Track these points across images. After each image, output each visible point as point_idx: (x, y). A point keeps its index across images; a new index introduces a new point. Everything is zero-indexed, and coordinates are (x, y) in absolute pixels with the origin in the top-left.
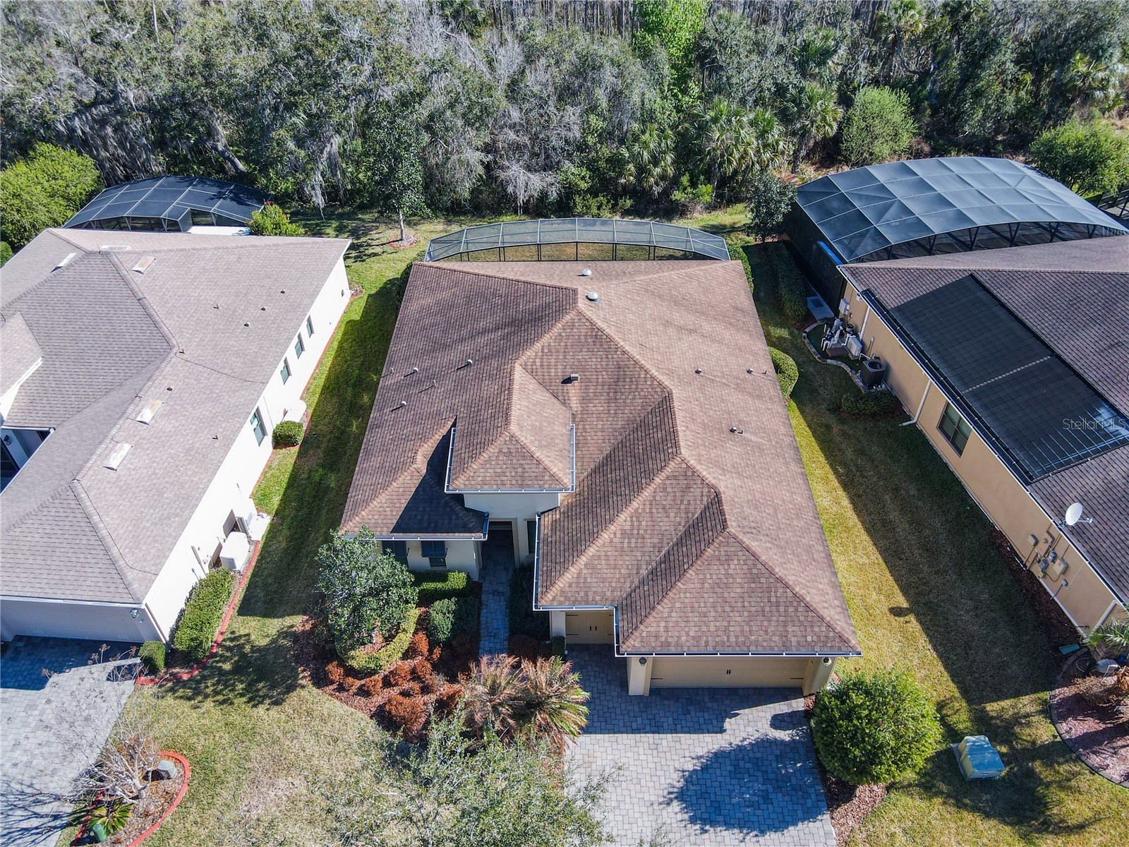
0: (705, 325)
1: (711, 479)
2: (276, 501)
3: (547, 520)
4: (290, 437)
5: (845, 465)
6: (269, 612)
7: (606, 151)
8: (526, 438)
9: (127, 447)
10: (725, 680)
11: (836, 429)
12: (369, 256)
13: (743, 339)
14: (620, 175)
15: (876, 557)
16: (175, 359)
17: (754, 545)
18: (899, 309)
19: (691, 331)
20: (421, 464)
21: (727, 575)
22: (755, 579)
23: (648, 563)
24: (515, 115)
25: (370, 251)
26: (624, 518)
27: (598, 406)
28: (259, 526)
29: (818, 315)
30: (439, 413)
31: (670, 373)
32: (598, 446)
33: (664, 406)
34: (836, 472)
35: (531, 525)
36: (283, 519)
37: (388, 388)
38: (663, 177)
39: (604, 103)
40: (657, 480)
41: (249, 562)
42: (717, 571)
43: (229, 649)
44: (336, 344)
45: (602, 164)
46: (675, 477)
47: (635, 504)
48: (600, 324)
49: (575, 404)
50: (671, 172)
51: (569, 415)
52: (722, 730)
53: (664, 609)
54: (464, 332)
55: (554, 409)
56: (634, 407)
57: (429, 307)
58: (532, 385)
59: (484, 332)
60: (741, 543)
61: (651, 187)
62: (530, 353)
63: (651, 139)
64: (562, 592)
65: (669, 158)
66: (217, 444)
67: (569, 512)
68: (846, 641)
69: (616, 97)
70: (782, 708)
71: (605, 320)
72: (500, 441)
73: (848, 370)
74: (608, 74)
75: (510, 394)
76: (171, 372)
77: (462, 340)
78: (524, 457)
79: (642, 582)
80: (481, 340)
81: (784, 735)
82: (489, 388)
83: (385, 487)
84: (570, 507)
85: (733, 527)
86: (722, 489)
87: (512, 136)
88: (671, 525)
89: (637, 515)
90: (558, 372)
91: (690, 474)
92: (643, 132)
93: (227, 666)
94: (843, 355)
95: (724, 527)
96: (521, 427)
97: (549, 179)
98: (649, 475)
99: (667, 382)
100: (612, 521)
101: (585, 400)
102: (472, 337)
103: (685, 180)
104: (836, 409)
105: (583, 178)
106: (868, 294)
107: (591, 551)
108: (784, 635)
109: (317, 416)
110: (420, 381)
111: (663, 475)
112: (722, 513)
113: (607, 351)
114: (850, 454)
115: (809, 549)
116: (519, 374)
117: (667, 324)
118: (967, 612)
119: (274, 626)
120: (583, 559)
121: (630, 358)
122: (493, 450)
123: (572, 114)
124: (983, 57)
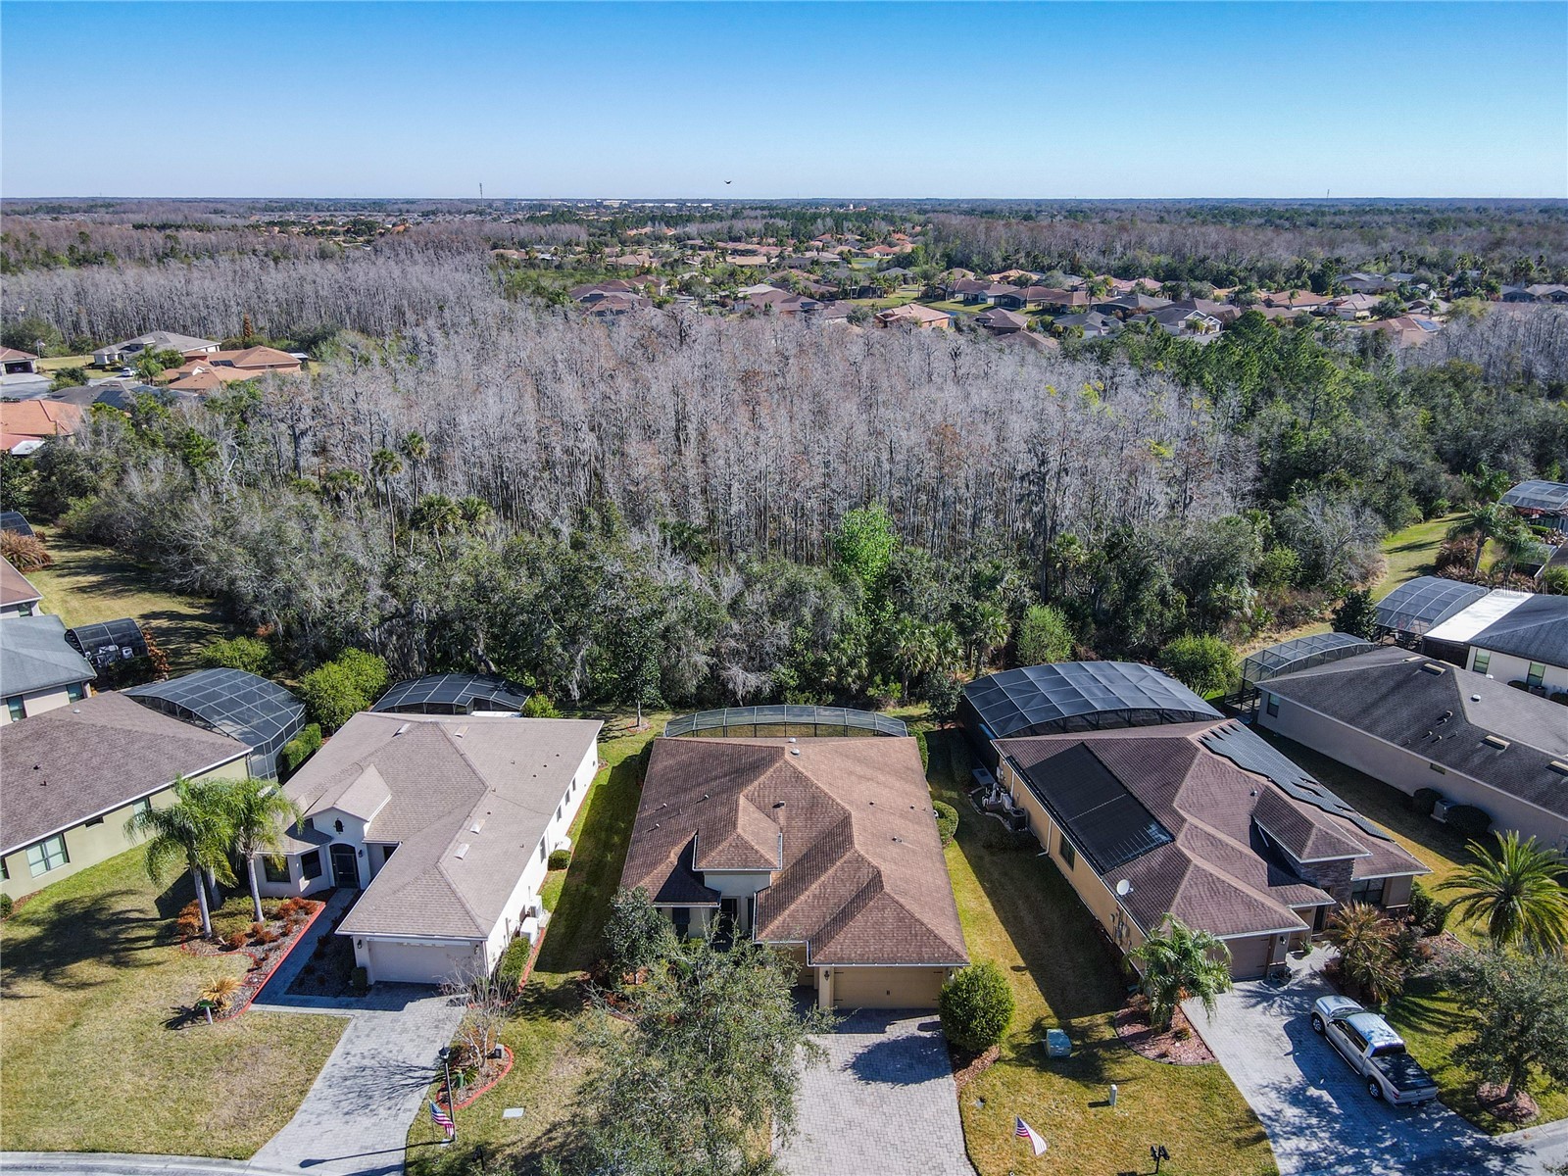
0: (880, 776)
1: (874, 863)
2: (554, 904)
3: (762, 895)
4: (562, 860)
5: (991, 882)
6: (556, 968)
7: (810, 656)
8: (748, 837)
9: (467, 846)
10: (887, 1002)
11: (987, 859)
12: (611, 738)
13: (910, 788)
14: (823, 675)
15: (1006, 936)
16: (489, 796)
17: (902, 900)
18: (1031, 768)
19: (868, 780)
20: (673, 858)
21: (883, 918)
22: (902, 920)
23: (831, 914)
24: (736, 628)
25: (611, 735)
26: (815, 887)
27: (799, 823)
28: (544, 918)
29: (982, 781)
30: (684, 829)
31: (851, 803)
32: (798, 847)
33: (846, 822)
34: (983, 886)
35: (750, 901)
36: (560, 915)
37: (643, 819)
38: (859, 677)
39: (808, 618)
40: (838, 864)
41: (538, 940)
42: (876, 915)
43: (531, 991)
44: (589, 802)
45: (808, 666)
46: (850, 862)
47: (822, 878)
48: (800, 769)
49: (782, 821)
50: (865, 672)
51: (778, 827)
52: (884, 1032)
53: (840, 937)
54: (700, 780)
55: (766, 823)
56: (824, 823)
57: (671, 767)
58: (752, 808)
59: (716, 778)
60: (893, 898)
61: (849, 684)
62: (750, 788)
63: (848, 645)
64: (773, 932)
65: (864, 662)
66: (523, 850)
67: (778, 888)
69: (819, 614)
70: (927, 1020)
71: (804, 767)
72: (730, 838)
73: (1001, 819)
74: (813, 597)
75: (737, 811)
76: (488, 802)
77: (699, 785)
78: (747, 849)
79: (827, 926)
80: (714, 784)
81: (927, 1034)
82: (721, 811)
83: (647, 874)
84: (778, 886)
85: (887, 889)
86: (882, 869)
87: (733, 643)
88: (847, 891)
89: (824, 885)
90: (771, 800)
91: (860, 860)
92: (842, 641)
93: (531, 1000)
94: (998, 809)
95: (882, 887)
96: (745, 831)
97: (763, 678)
98: (833, 862)
99: (847, 807)
100: (806, 889)
101: (789, 818)
102: (707, 781)
103: (878, 679)
104: (989, 846)
105: (792, 677)
106: (1010, 759)
107: (792, 907)
108: (920, 954)
109: (579, 849)
110: (668, 812)
111: (842, 861)
112: (881, 882)
113: (805, 787)
114: (996, 875)
115: (942, 909)
116: (742, 801)
117: (851, 773)
118: (1068, 969)
119: (561, 978)
120: (787, 912)
121: (822, 791)
122: (725, 844)
123: (782, 627)
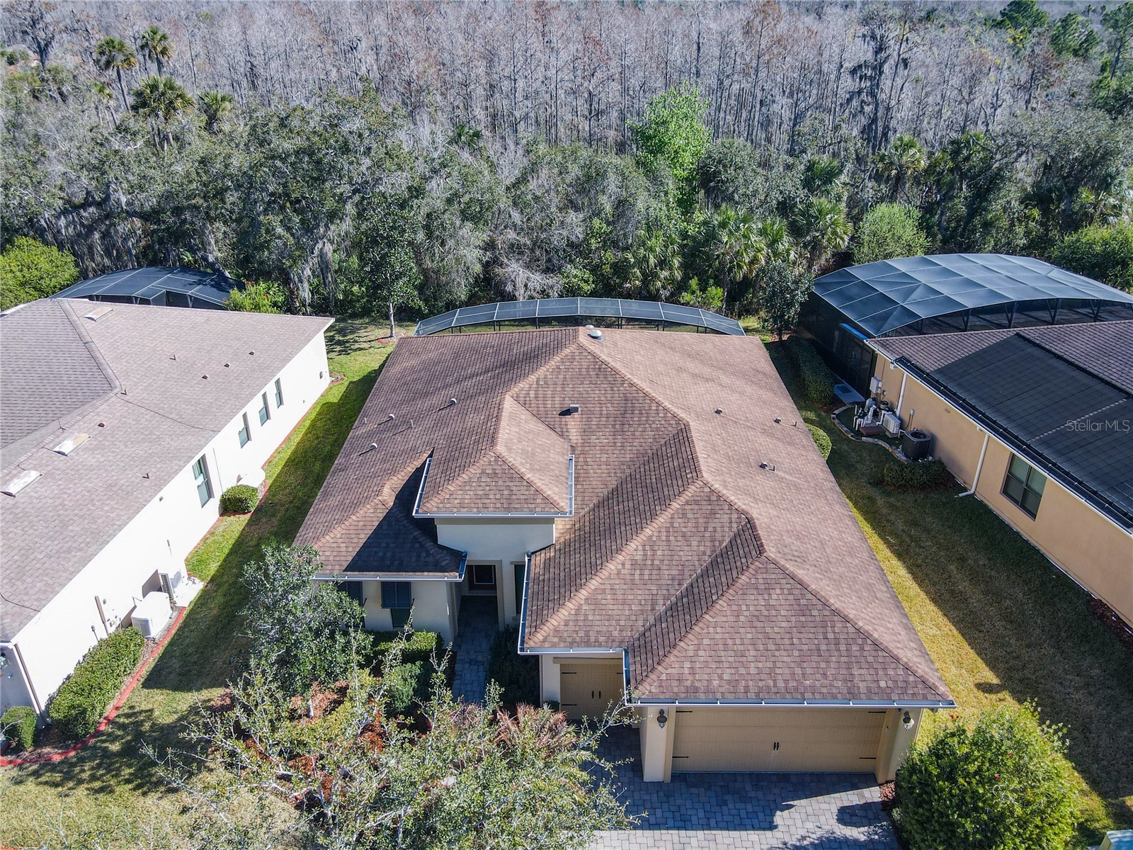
0: (722, 377)
1: (741, 502)
2: (213, 568)
3: (539, 559)
4: (240, 500)
5: (896, 536)
6: (183, 683)
7: (610, 256)
8: (515, 460)
9: (34, 475)
10: (773, 761)
11: (880, 501)
12: (355, 350)
13: (767, 396)
14: (626, 279)
15: (948, 627)
16: (113, 398)
17: (800, 573)
18: (939, 371)
19: (707, 380)
20: (388, 495)
21: (768, 607)
22: (804, 611)
23: (666, 598)
24: (516, 216)
25: (357, 346)
26: (634, 547)
27: (602, 438)
28: (188, 592)
29: (847, 399)
30: (414, 449)
31: (687, 409)
32: (602, 478)
33: (682, 436)
34: (886, 542)
35: (519, 569)
36: (219, 585)
37: (358, 438)
38: (671, 280)
39: (608, 208)
40: (675, 505)
41: (168, 629)
42: (754, 602)
43: (123, 727)
44: (308, 423)
45: (607, 269)
46: (696, 502)
47: (648, 531)
48: (604, 357)
49: (574, 435)
50: (678, 275)
51: (567, 446)
52: (772, 827)
53: (687, 645)
54: (449, 380)
55: (548, 438)
56: (643, 439)
57: (413, 367)
58: (524, 415)
59: (472, 376)
60: (783, 570)
61: (658, 290)
62: (523, 385)
63: (657, 243)
64: (556, 631)
65: (676, 262)
66: (147, 483)
67: (567, 548)
68: (932, 688)
69: (622, 205)
70: (852, 798)
71: (609, 355)
72: (483, 461)
73: (887, 446)
74: (612, 183)
75: (498, 418)
76: (106, 409)
77: (446, 386)
78: (511, 479)
79: (659, 619)
80: (468, 383)
81: (858, 833)
82: (474, 420)
83: (340, 522)
84: (567, 544)
85: (771, 551)
86: (754, 513)
87: (511, 235)
88: (694, 554)
89: (651, 544)
90: (558, 404)
91: (714, 499)
92: (650, 239)
93: (115, 747)
94: (880, 433)
95: (761, 550)
96: (509, 450)
97: (550, 282)
98: (665, 502)
99: (682, 415)
100: (619, 550)
101: (586, 432)
102: (458, 381)
103: (694, 283)
104: (878, 483)
105: (586, 282)
106: (903, 361)
107: (594, 583)
108: (849, 679)
109: (275, 488)
110: (396, 426)
111: (682, 500)
112: (757, 538)
113: (612, 384)
114: (900, 525)
115: (869, 587)
116: (509, 404)
117: (680, 370)
118: (1077, 689)
119: (186, 700)
120: (584, 593)
121: (639, 390)
122: (473, 471)
123: (573, 217)
124: (988, 190)
